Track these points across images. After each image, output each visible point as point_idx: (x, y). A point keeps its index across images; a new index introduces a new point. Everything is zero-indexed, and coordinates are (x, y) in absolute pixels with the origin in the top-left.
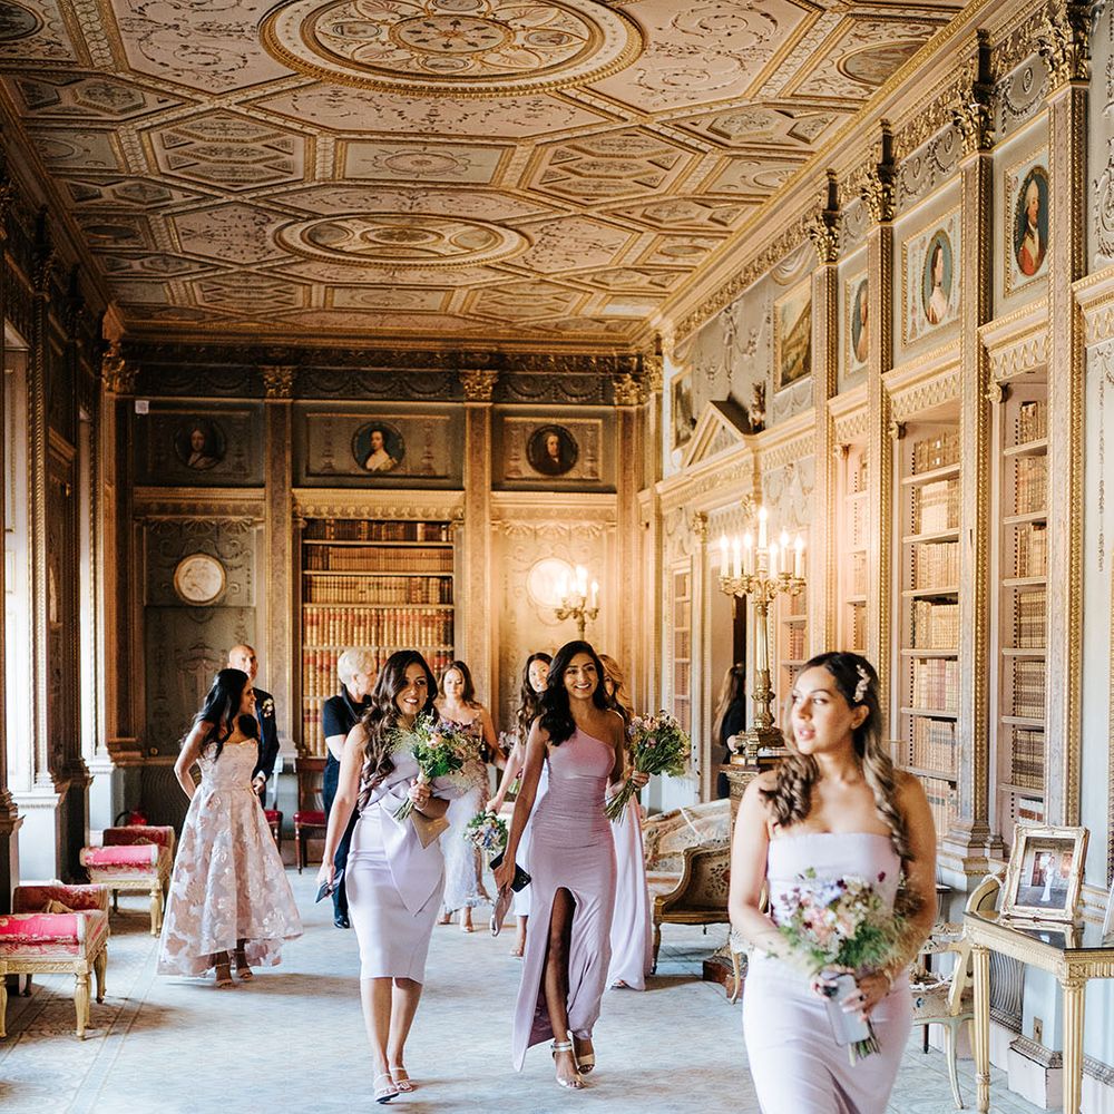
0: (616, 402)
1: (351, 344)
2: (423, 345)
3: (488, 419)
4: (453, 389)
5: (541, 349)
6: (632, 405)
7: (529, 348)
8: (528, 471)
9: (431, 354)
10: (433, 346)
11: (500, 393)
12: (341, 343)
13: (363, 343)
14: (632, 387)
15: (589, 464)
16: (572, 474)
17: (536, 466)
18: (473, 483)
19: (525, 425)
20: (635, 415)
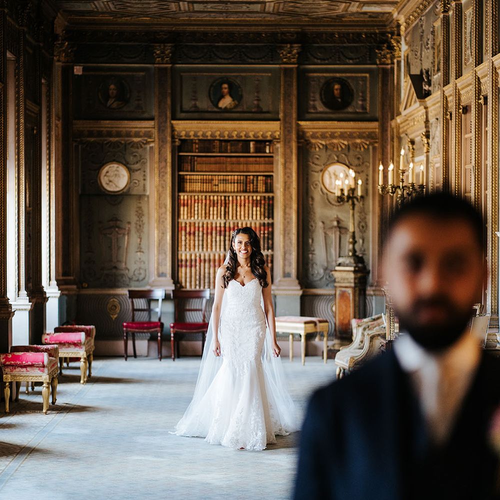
0: (378, 62)
1: (208, 29)
2: (253, 29)
3: (295, 75)
4: (272, 56)
5: (329, 30)
6: (388, 64)
7: (322, 29)
8: (321, 108)
9: (259, 34)
10: (260, 29)
11: (303, 58)
12: (202, 29)
13: (216, 28)
14: (388, 53)
15: (360, 103)
16: (350, 110)
17: (325, 104)
18: (285, 116)
19: (319, 78)
20: (389, 71)
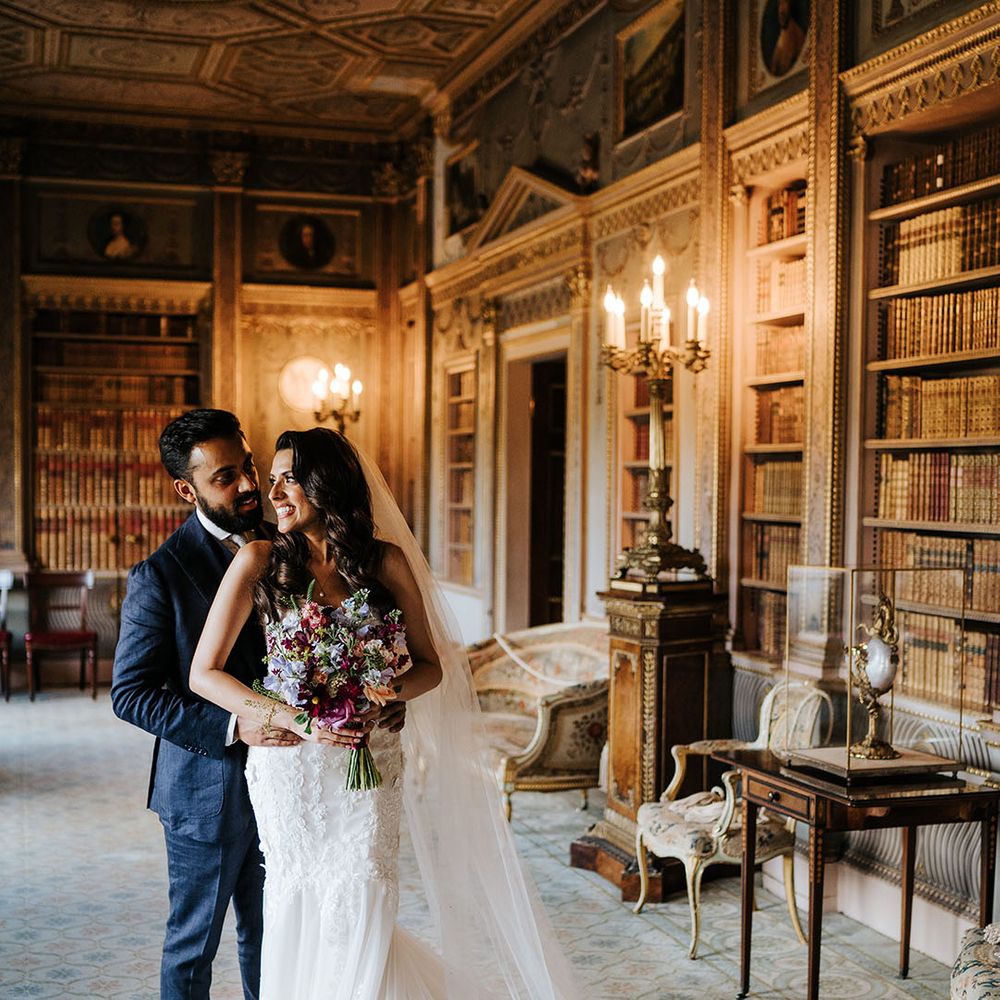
0: (375, 193)
1: (89, 117)
2: (167, 123)
3: (238, 206)
4: (201, 172)
5: (296, 133)
6: (392, 196)
7: (283, 131)
8: (282, 265)
9: (176, 133)
10: (180, 124)
11: (251, 179)
12: (77, 116)
13: (101, 118)
14: (393, 177)
15: (345, 259)
16: (330, 269)
18: (222, 274)
19: (278, 214)
20: (396, 206)
